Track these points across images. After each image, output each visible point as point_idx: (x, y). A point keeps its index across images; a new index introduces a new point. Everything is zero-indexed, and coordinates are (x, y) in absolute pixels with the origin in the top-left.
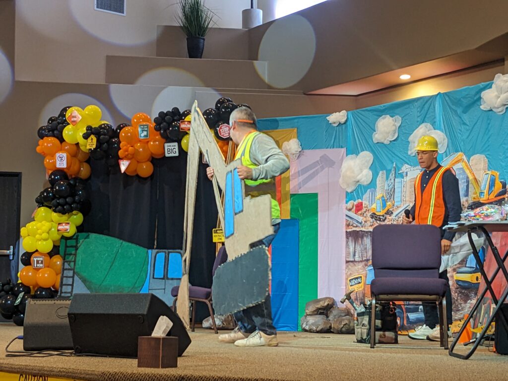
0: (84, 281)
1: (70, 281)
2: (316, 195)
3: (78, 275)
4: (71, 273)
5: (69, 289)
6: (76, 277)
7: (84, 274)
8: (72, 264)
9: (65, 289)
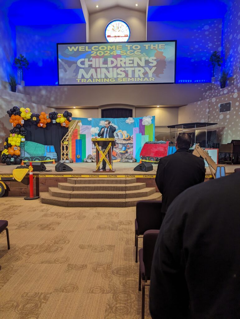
0: (28, 153)
1: (24, 153)
2: (85, 135)
3: (26, 151)
4: (23, 151)
5: (24, 155)
6: (25, 152)
7: (27, 151)
8: (23, 149)
9: (22, 155)
